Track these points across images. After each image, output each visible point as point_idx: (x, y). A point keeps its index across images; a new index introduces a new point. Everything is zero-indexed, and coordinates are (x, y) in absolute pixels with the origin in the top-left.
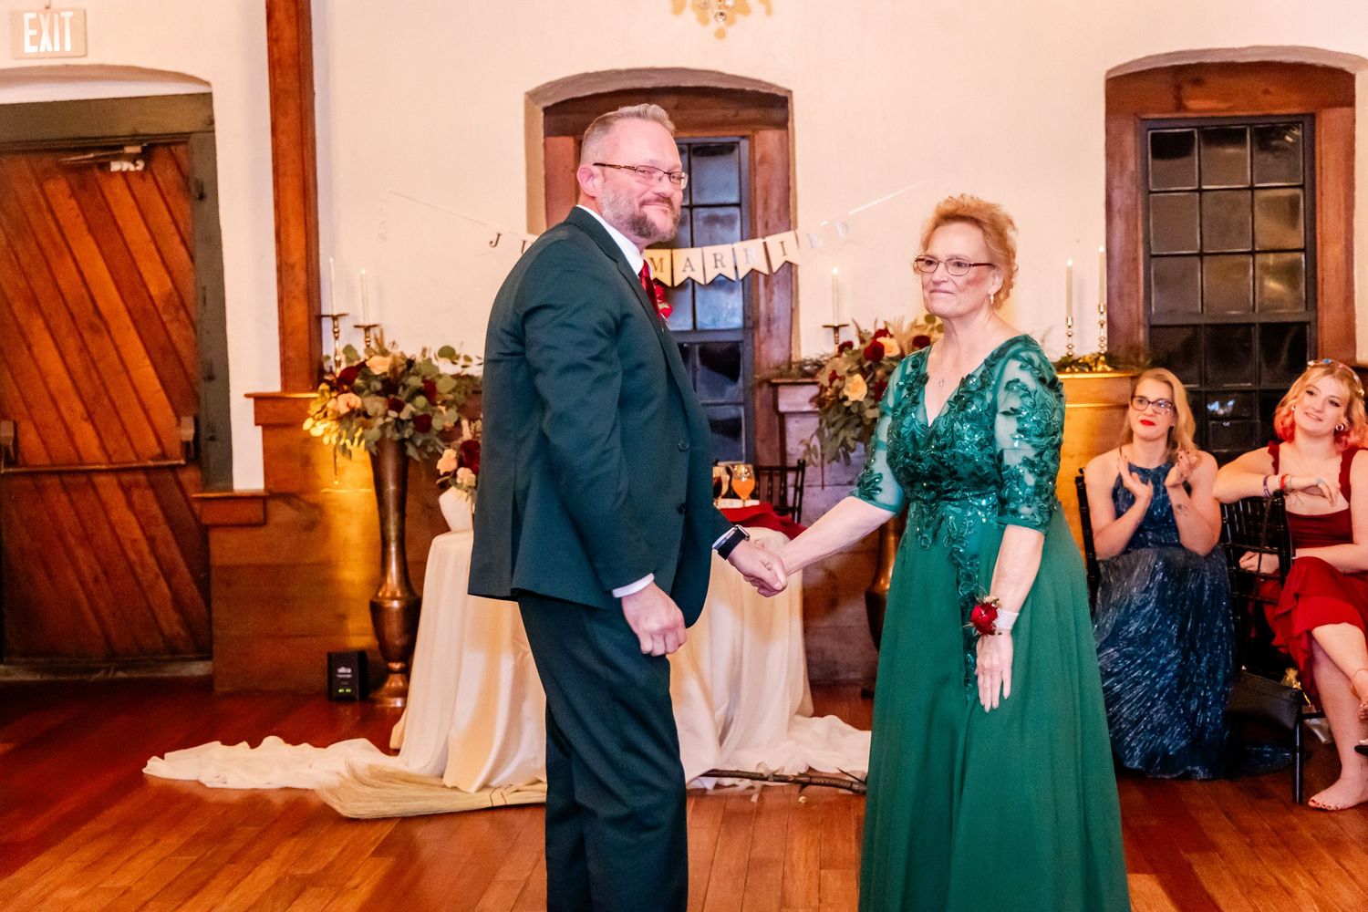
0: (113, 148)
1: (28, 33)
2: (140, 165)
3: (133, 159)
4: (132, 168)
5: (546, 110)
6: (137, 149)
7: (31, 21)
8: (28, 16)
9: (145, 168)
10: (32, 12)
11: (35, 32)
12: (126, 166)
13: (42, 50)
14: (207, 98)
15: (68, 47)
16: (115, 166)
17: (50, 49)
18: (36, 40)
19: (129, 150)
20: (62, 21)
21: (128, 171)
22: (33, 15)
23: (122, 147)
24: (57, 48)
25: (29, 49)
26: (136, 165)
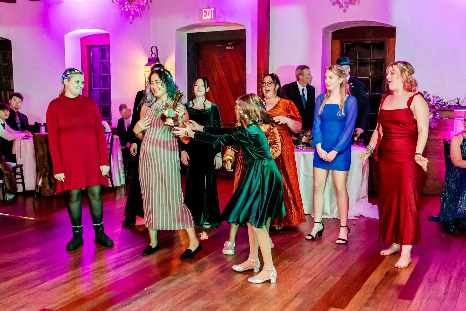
0: (225, 43)
1: (204, 14)
2: (233, 48)
3: (231, 46)
4: (231, 48)
5: (332, 33)
6: (231, 44)
7: (205, 11)
8: (204, 10)
9: (234, 48)
10: (204, 9)
11: (205, 14)
12: (230, 48)
13: (207, 18)
14: (245, 30)
15: (212, 18)
16: (227, 48)
17: (208, 18)
18: (205, 16)
19: (229, 44)
20: (211, 10)
21: (230, 49)
22: (205, 10)
23: (228, 43)
24: (210, 18)
25: (204, 18)
26: (232, 48)
